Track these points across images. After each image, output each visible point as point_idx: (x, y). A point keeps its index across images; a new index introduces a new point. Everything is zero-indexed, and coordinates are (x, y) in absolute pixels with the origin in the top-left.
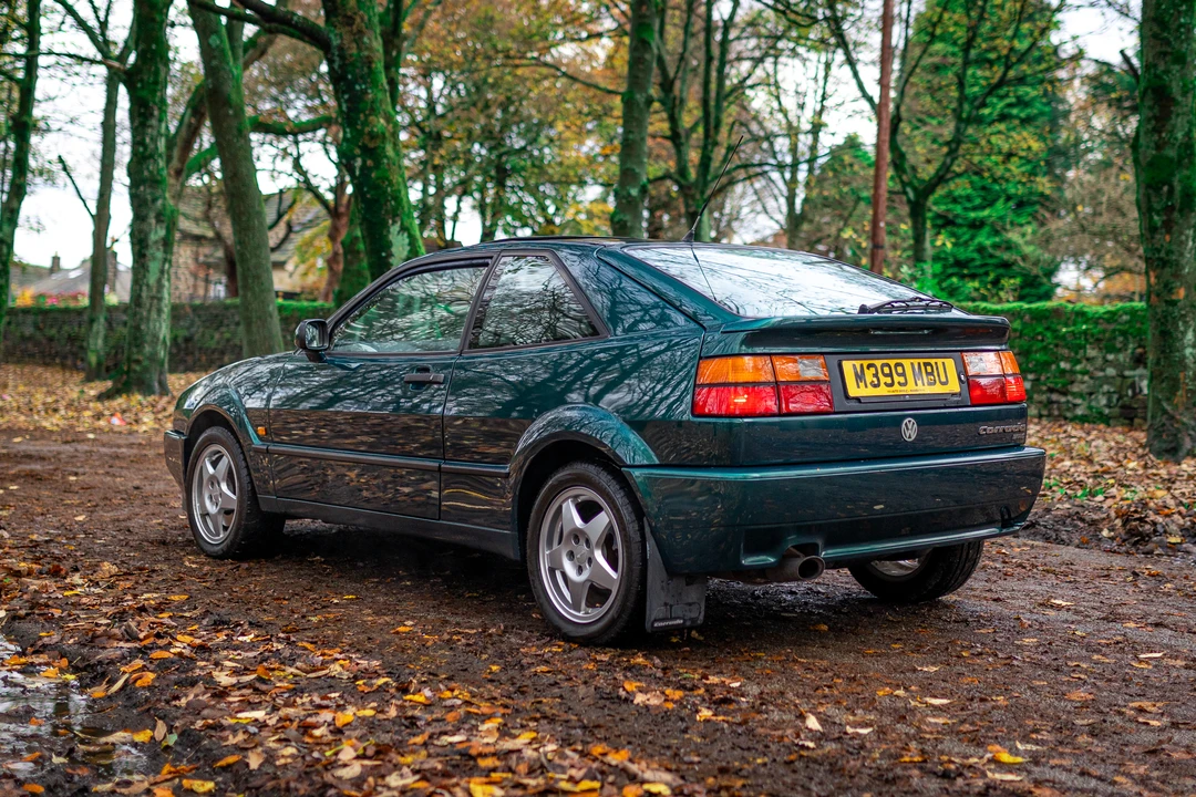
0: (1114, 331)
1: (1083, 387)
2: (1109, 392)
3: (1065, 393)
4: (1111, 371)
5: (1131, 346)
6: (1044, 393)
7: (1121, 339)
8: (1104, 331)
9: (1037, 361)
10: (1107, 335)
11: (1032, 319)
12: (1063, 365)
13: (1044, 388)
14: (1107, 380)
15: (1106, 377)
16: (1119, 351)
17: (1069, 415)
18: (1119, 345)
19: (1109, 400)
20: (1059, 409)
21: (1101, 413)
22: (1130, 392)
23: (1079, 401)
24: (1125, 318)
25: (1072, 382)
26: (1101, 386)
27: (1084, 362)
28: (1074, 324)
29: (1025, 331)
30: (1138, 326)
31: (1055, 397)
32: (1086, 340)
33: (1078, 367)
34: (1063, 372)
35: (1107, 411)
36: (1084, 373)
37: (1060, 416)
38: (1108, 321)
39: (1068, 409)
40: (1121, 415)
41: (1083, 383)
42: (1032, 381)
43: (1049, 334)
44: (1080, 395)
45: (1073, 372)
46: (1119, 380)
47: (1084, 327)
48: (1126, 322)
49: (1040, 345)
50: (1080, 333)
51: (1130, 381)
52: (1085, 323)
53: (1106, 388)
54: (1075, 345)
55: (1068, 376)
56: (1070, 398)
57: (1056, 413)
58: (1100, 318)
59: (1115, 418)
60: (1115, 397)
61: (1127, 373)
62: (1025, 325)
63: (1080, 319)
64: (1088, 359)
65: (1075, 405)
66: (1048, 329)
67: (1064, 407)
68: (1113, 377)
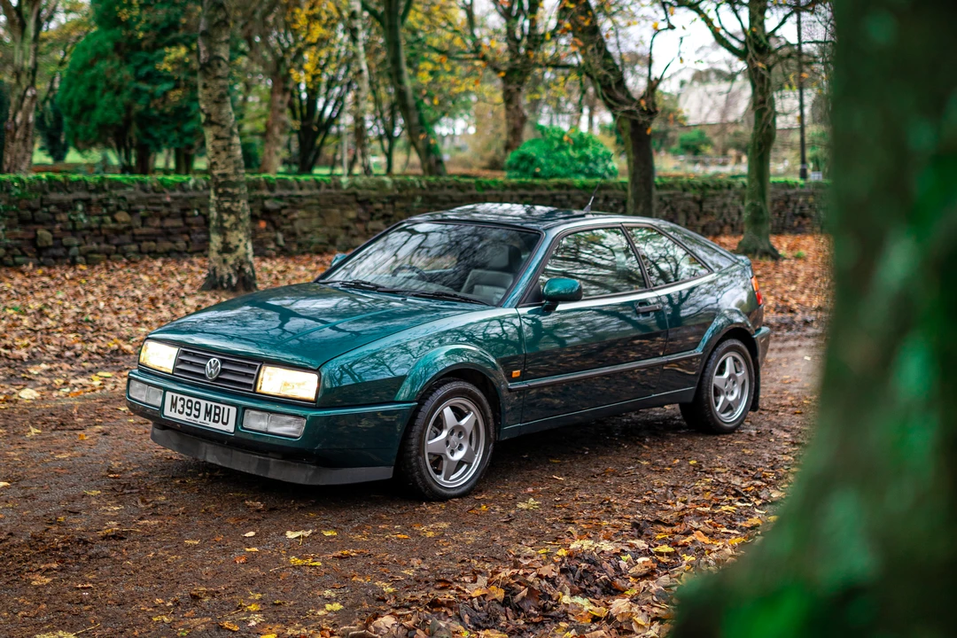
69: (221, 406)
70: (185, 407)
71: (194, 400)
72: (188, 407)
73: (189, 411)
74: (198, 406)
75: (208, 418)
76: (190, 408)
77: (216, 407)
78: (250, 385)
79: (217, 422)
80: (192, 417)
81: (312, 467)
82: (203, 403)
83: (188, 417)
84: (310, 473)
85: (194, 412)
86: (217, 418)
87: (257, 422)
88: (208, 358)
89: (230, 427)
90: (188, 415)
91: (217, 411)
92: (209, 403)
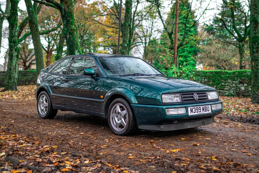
0: (235, 76)
1: (227, 88)
2: (233, 90)
3: (223, 90)
4: (234, 85)
5: (239, 79)
6: (218, 90)
7: (236, 78)
8: (232, 76)
9: (217, 83)
10: (233, 77)
11: (215, 74)
12: (223, 84)
13: (218, 89)
14: (233, 87)
15: (233, 86)
16: (236, 80)
17: (224, 95)
18: (236, 79)
19: (234, 91)
20: (222, 93)
21: (232, 94)
22: (238, 90)
23: (226, 92)
24: (237, 73)
25: (225, 87)
26: (232, 88)
27: (228, 83)
28: (225, 75)
29: (214, 76)
30: (240, 75)
31: (221, 91)
32: (228, 78)
33: (226, 84)
34: (223, 85)
35: (233, 94)
36: (228, 85)
37: (222, 95)
38: (233, 74)
39: (224, 93)
40: (237, 95)
41: (227, 87)
42: (215, 87)
43: (219, 77)
44: (227, 90)
45: (225, 85)
46: (236, 87)
47: (228, 75)
48: (237, 74)
49: (217, 79)
50: (226, 77)
51: (239, 87)
52: (228, 74)
53: (233, 89)
54: (226, 80)
55: (224, 86)
56: (224, 91)
57: (221, 94)
58: (231, 73)
59: (235, 95)
60: (235, 91)
61: (238, 85)
62: (213, 75)
63: (226, 74)
64: (228, 82)
65: (225, 93)
66: (219, 76)
67: (223, 93)
68: (234, 86)
69: (206, 106)
70: (196, 110)
71: (198, 107)
72: (197, 110)
73: (197, 111)
74: (200, 109)
75: (203, 111)
77: (205, 107)
79: (206, 111)
82: (201, 107)
85: (199, 111)
88: (193, 94)
89: (210, 111)
90: (197, 112)
91: (206, 108)
92: (203, 106)
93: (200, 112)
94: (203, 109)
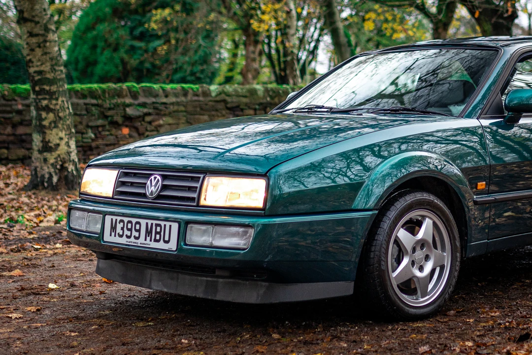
69: (162, 223)
70: (125, 229)
71: (134, 220)
72: (128, 229)
73: (129, 233)
74: (138, 227)
75: (148, 238)
76: (130, 230)
77: (157, 225)
78: (193, 199)
79: (158, 241)
80: (132, 239)
81: (264, 284)
82: (143, 222)
83: (129, 240)
84: (262, 292)
85: (135, 234)
86: (158, 237)
87: (199, 237)
88: (148, 176)
89: (173, 246)
90: (128, 237)
91: (158, 230)
92: (150, 222)
93: (136, 238)
94: (148, 233)
